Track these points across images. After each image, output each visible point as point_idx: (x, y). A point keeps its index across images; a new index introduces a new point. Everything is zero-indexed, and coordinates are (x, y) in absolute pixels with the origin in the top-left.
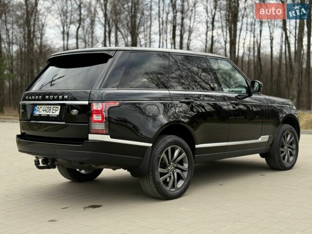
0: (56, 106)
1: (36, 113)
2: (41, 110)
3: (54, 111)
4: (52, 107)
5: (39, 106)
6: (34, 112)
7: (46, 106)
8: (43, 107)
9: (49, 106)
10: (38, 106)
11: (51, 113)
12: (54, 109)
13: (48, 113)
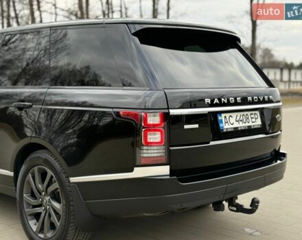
0: (254, 112)
1: (225, 127)
2: (233, 120)
3: (254, 120)
4: (249, 113)
5: (227, 115)
6: (221, 125)
7: (239, 114)
8: (234, 115)
9: (245, 113)
10: (223, 115)
11: (251, 124)
12: (253, 116)
13: (247, 124)
